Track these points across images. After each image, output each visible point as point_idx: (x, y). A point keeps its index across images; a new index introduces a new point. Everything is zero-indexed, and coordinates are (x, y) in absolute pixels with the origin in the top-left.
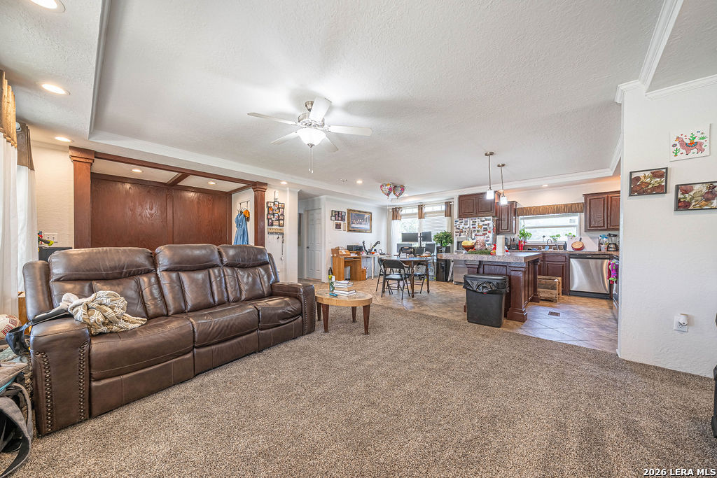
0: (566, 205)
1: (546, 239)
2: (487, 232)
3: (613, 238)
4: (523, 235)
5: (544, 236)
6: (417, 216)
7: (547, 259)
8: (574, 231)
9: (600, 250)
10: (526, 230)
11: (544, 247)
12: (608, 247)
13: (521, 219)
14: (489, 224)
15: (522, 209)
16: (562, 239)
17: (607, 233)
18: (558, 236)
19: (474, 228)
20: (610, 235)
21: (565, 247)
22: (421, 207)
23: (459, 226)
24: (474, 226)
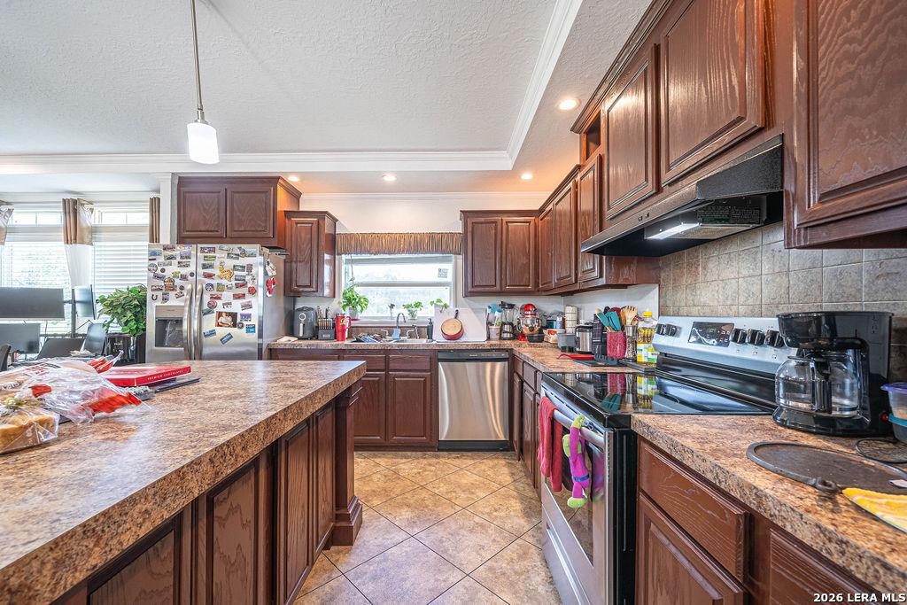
0: (431, 236)
1: (396, 312)
2: (244, 290)
3: (508, 311)
4: (350, 301)
5: (392, 306)
6: (62, 235)
7: (392, 366)
8: (445, 295)
9: (489, 338)
10: (356, 289)
11: (390, 330)
12: (501, 330)
13: (348, 261)
14: (250, 268)
15: (349, 236)
16: (426, 313)
17: (497, 301)
18: (418, 305)
19: (210, 276)
20: (503, 305)
21: (429, 332)
22: (72, 207)
23: (163, 271)
24: (209, 271)
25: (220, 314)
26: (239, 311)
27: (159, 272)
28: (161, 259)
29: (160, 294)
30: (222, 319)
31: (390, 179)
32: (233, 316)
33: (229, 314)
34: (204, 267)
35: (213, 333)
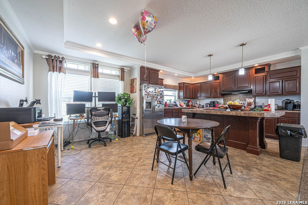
5: (167, 100)
23: (147, 90)
24: (155, 91)
25: (158, 101)
26: (161, 101)
27: (146, 91)
28: (146, 88)
29: (146, 96)
30: (158, 102)
31: (176, 75)
32: (160, 101)
33: (159, 101)
34: (155, 90)
35: (156, 105)
